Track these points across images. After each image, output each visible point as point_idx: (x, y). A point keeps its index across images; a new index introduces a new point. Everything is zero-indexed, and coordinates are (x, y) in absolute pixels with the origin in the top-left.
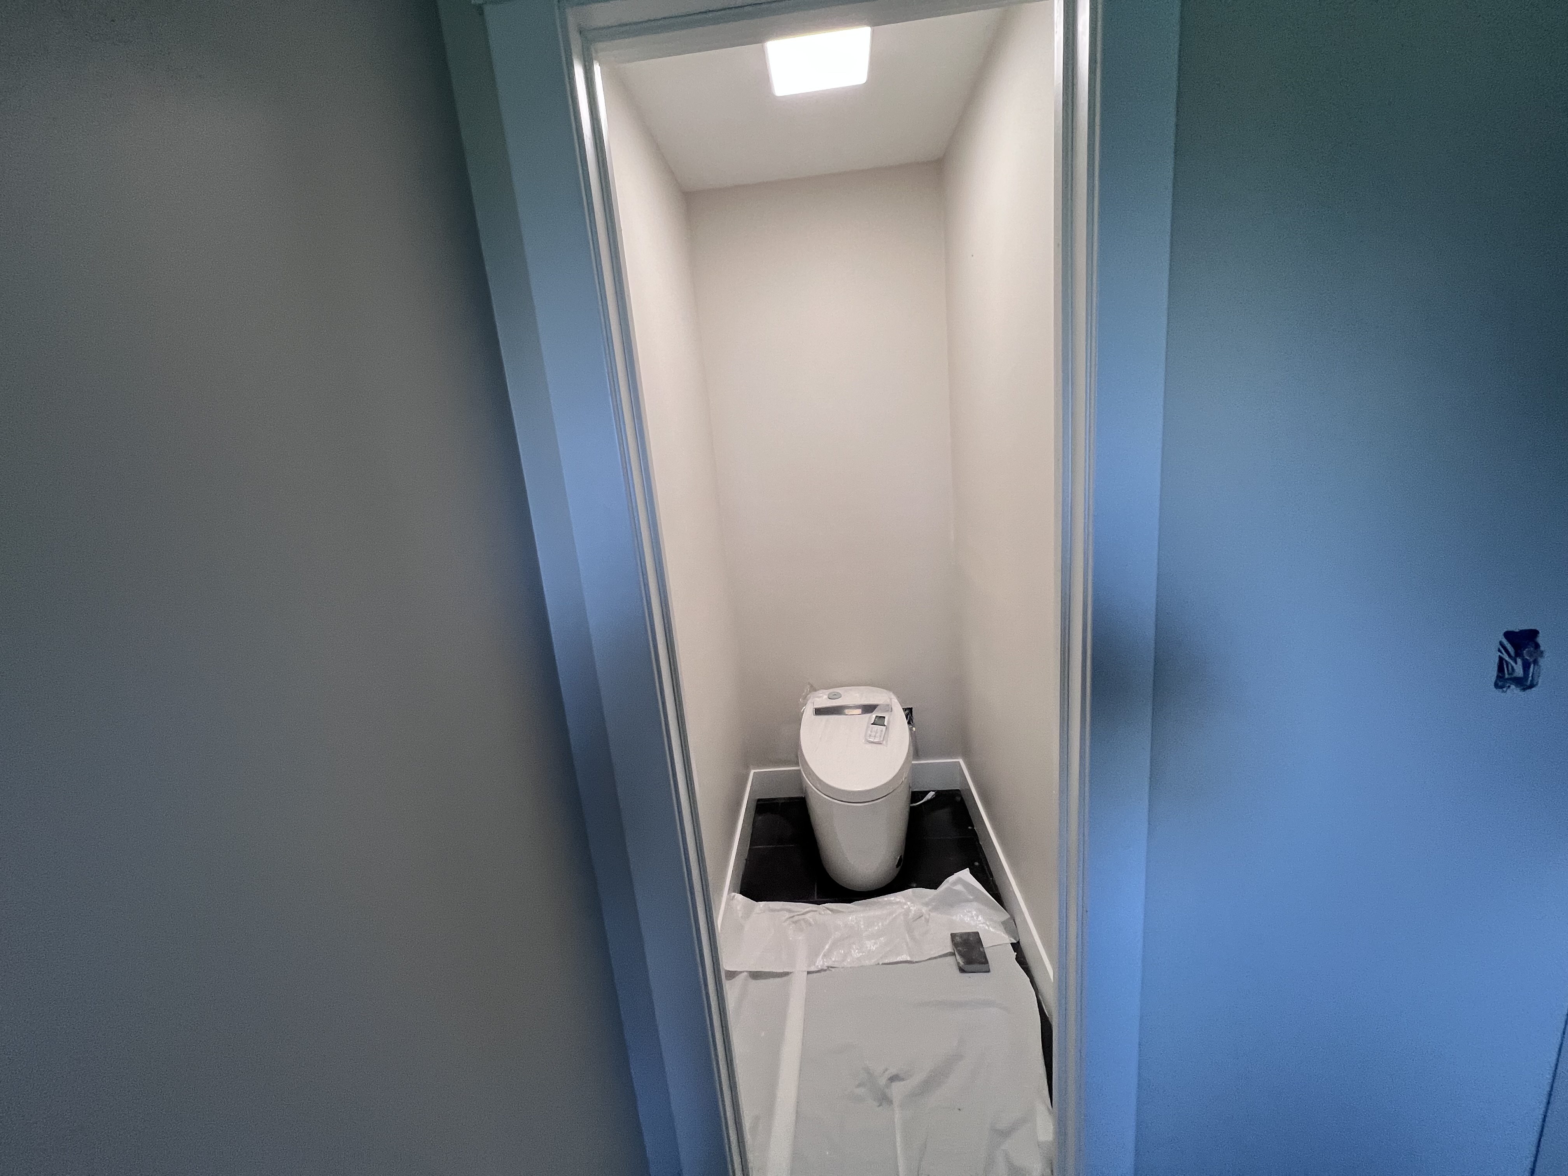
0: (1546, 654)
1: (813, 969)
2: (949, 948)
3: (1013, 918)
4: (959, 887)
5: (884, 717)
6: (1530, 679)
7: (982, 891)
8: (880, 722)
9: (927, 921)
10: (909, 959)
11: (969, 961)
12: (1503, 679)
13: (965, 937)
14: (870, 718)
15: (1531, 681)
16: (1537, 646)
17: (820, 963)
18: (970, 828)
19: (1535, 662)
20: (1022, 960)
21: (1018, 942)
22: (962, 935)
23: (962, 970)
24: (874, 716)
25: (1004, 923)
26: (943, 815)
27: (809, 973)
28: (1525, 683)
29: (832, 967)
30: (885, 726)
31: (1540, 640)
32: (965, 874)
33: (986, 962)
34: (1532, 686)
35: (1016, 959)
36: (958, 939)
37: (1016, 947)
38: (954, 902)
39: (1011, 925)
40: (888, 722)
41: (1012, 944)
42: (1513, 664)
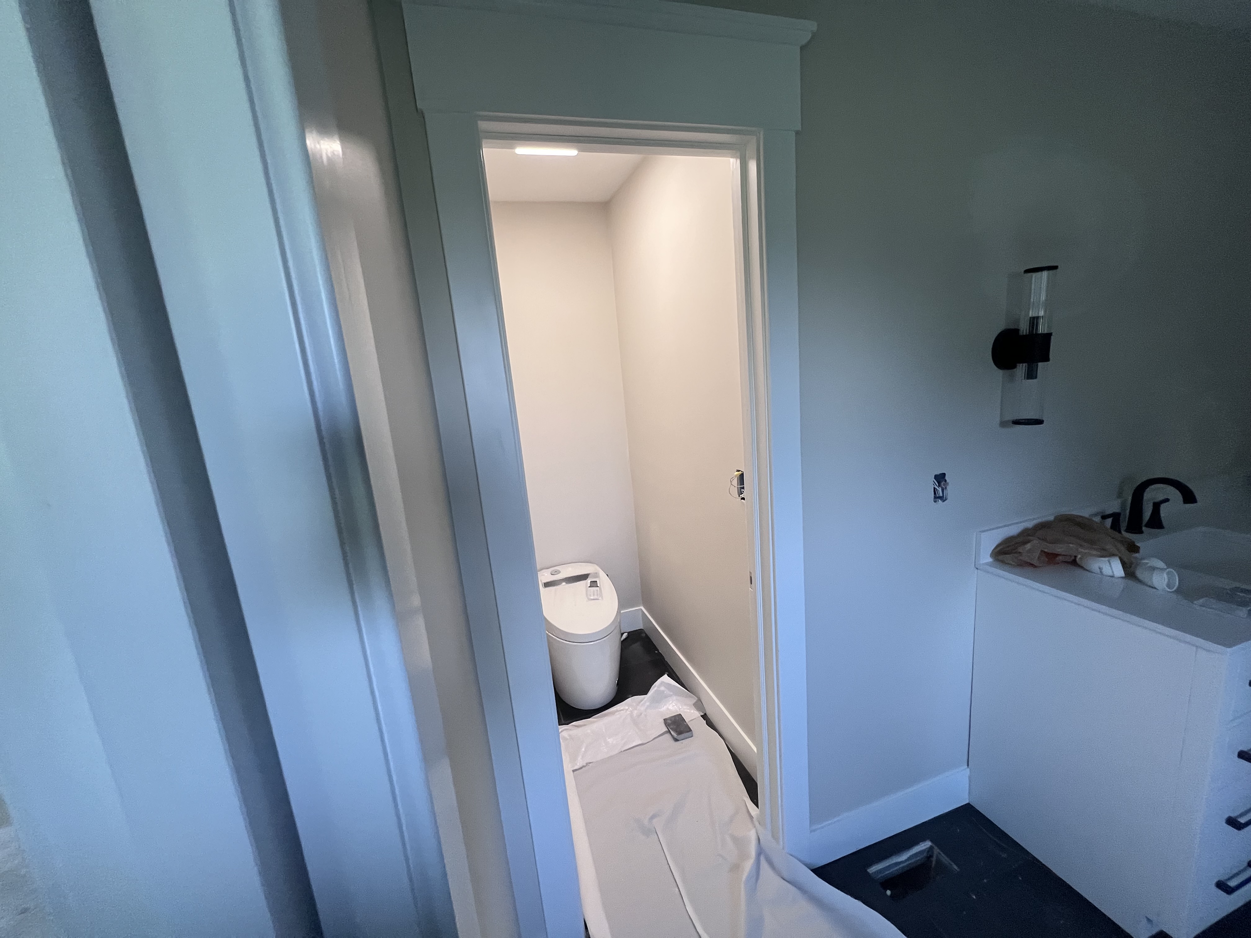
0: (950, 484)
1: (576, 768)
2: (665, 729)
3: (699, 700)
4: (662, 688)
5: (596, 581)
6: (945, 496)
7: (677, 686)
8: (593, 585)
9: (646, 716)
10: (640, 742)
11: (680, 733)
12: (936, 498)
13: (673, 719)
14: (587, 584)
15: (946, 497)
16: (946, 481)
17: (579, 763)
18: (656, 652)
19: (946, 488)
20: (710, 724)
21: (705, 714)
22: (671, 718)
23: (676, 740)
24: (589, 581)
25: (695, 705)
26: (637, 647)
27: (574, 771)
28: (943, 499)
29: (590, 763)
30: (598, 587)
31: (947, 478)
32: (665, 678)
33: (690, 730)
34: (946, 499)
35: (707, 724)
36: (669, 722)
37: (705, 717)
38: (661, 698)
39: (699, 705)
40: (600, 585)
41: (702, 716)
42: (939, 489)
